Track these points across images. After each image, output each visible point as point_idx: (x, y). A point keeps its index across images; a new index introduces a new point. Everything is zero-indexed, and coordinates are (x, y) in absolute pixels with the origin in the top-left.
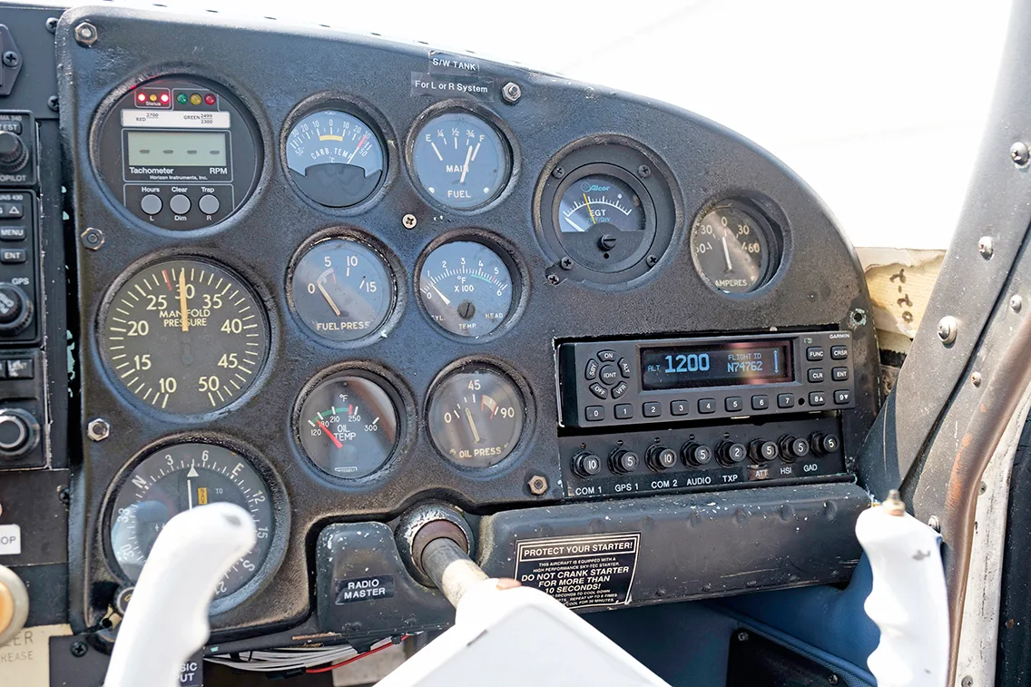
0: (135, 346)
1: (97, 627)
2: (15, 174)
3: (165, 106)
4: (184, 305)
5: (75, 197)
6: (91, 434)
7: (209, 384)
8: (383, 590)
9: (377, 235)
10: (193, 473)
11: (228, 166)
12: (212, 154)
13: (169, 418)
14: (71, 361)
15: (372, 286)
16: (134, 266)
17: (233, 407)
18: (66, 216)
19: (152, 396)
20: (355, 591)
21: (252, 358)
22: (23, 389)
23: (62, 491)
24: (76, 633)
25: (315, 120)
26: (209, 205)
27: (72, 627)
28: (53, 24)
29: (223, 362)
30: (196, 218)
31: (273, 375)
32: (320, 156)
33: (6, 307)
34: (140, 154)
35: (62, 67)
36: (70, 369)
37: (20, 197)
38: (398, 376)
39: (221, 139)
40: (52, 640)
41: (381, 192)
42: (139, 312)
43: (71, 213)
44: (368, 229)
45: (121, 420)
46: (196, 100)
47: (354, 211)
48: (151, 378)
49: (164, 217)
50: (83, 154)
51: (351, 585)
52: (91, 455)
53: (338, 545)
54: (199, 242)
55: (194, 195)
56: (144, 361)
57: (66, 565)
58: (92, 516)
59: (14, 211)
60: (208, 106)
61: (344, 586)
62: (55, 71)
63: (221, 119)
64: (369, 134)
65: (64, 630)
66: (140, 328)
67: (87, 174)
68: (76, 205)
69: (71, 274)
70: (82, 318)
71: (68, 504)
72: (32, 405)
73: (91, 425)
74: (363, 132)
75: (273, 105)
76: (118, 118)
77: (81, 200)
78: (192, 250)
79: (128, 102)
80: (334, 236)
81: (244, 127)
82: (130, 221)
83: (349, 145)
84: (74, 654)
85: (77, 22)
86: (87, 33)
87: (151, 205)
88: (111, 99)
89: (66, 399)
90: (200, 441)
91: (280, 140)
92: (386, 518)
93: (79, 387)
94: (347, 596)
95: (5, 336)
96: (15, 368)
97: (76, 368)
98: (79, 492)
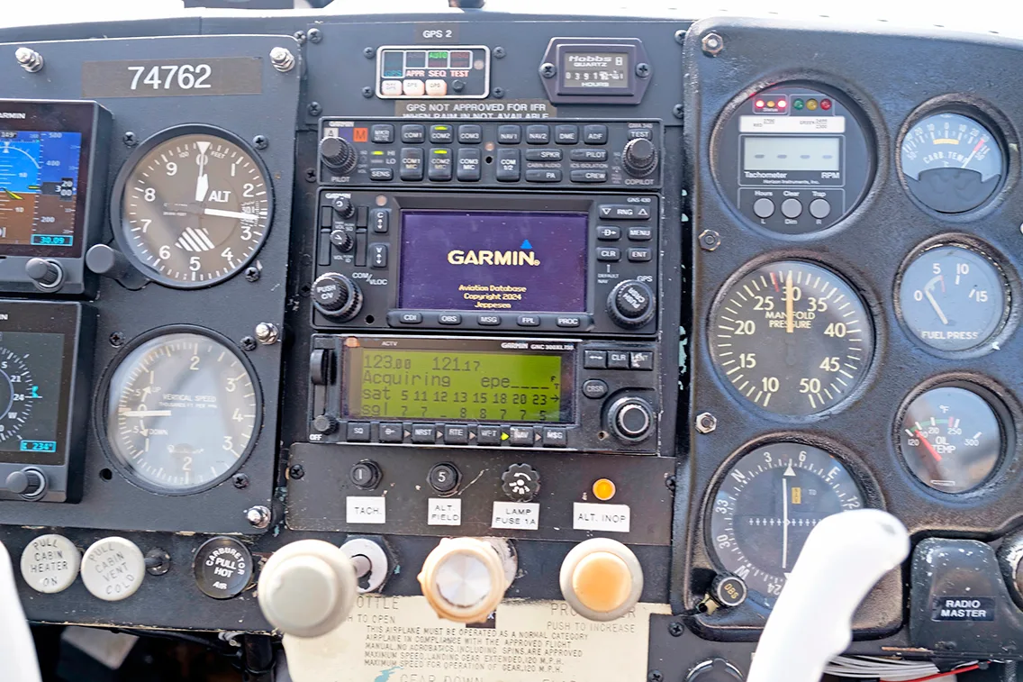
0: (742, 344)
1: (693, 611)
2: (643, 178)
3: (782, 112)
4: (790, 306)
5: (694, 200)
6: (699, 426)
7: (811, 386)
8: (983, 613)
9: (992, 243)
10: (790, 472)
11: (840, 171)
12: (824, 157)
13: (771, 417)
14: (683, 356)
15: (982, 296)
16: (745, 268)
17: (834, 410)
18: (685, 218)
19: (755, 394)
20: (950, 610)
21: (854, 362)
22: (642, 380)
23: (668, 478)
24: (674, 614)
25: (930, 124)
26: (820, 209)
27: (672, 607)
28: (682, 36)
29: (825, 365)
30: (807, 221)
31: (876, 382)
32: (935, 160)
33: (638, 303)
34: (759, 158)
35: (689, 76)
36: (682, 363)
37: (647, 200)
38: (1008, 391)
39: (834, 144)
40: (653, 616)
41: (998, 198)
42: (747, 312)
43: (689, 214)
44: (983, 236)
45: (728, 418)
46: (812, 105)
47: (968, 217)
48: (754, 376)
49: (777, 219)
50: (704, 160)
51: (949, 603)
52: (698, 446)
53: (938, 560)
54: (809, 246)
55: (806, 199)
56: (748, 360)
57: (670, 549)
58: (695, 504)
59: (643, 212)
60: (824, 110)
61: (942, 603)
62: (682, 80)
63: (836, 124)
64: (986, 137)
65: (664, 609)
66: (747, 327)
67: (706, 178)
68: (694, 208)
69: (687, 273)
70: (695, 315)
71: (674, 491)
72: (649, 394)
73: (700, 418)
74: (980, 136)
75: (888, 107)
76: (737, 123)
77: (700, 203)
78: (805, 254)
79: (747, 109)
80: (946, 243)
81: (859, 132)
82: (742, 224)
83: (964, 149)
84: (671, 632)
85: (704, 34)
86: (713, 43)
87: (764, 208)
88: (732, 105)
89: (676, 391)
90: (801, 442)
91: (894, 144)
92: (987, 538)
93: (689, 381)
94: (945, 613)
95: (628, 329)
96: (637, 359)
97: (688, 362)
98: (684, 481)
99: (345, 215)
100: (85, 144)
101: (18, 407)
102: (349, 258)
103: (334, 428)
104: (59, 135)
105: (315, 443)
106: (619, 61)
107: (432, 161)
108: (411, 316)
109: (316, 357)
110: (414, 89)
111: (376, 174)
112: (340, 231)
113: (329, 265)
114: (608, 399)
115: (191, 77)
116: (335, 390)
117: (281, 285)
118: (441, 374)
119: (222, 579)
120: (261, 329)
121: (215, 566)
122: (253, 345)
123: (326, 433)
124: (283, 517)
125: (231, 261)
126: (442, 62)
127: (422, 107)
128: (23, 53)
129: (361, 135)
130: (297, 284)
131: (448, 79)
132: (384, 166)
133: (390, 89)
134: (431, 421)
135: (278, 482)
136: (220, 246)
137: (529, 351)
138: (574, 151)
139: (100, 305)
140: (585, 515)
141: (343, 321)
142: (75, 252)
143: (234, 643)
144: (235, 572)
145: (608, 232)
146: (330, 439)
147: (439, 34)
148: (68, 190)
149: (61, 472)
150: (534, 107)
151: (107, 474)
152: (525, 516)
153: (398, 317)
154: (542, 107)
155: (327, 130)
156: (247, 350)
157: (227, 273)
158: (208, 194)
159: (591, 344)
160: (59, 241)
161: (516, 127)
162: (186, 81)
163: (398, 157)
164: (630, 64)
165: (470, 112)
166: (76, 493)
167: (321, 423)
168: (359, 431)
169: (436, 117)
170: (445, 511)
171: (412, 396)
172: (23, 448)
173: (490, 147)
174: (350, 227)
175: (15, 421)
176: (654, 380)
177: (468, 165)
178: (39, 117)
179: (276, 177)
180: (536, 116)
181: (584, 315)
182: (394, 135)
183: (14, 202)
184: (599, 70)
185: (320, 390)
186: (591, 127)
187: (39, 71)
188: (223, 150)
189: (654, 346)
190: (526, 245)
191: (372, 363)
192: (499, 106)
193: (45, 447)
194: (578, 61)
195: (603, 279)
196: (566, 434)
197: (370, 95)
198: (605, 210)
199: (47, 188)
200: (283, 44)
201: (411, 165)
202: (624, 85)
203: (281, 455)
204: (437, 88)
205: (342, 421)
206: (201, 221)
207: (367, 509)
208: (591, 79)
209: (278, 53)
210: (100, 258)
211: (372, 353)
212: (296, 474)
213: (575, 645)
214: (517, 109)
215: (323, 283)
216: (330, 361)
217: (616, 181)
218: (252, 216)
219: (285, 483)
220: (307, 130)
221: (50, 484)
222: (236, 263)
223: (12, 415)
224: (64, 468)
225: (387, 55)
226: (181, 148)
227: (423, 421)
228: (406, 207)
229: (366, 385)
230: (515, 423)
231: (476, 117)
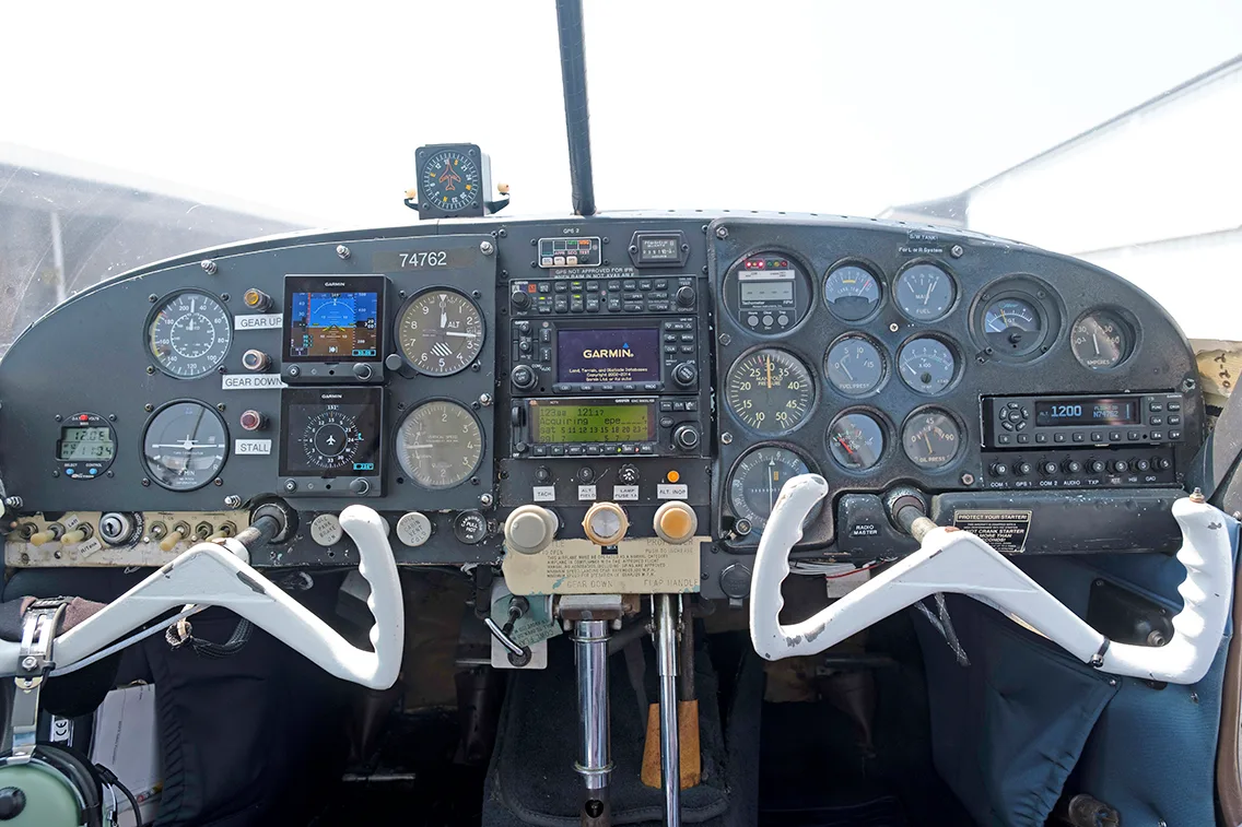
0: (743, 395)
1: (724, 539)
2: (688, 307)
3: (761, 268)
4: (769, 373)
5: (716, 318)
6: (723, 440)
7: (782, 417)
8: (875, 532)
9: (875, 335)
10: (772, 463)
11: (793, 299)
12: (785, 293)
13: (762, 434)
14: (713, 403)
15: (871, 364)
16: (744, 354)
17: (794, 429)
18: (711, 328)
19: (752, 422)
20: (860, 531)
21: (804, 403)
22: (692, 416)
23: (707, 469)
24: (713, 541)
25: (840, 272)
26: (783, 320)
27: (712, 538)
28: (706, 228)
29: (789, 405)
30: (776, 328)
31: (816, 412)
32: (843, 292)
33: (688, 375)
34: (747, 294)
35: (710, 251)
36: (712, 407)
37: (691, 319)
38: (886, 415)
39: (790, 284)
40: (702, 543)
41: (878, 311)
42: (746, 377)
43: (713, 327)
44: (870, 332)
45: (738, 436)
46: (777, 264)
47: (862, 322)
48: (751, 412)
49: (760, 328)
50: (720, 296)
51: (858, 527)
52: (724, 452)
53: (851, 506)
54: (778, 341)
55: (775, 316)
56: (748, 403)
57: (710, 507)
58: (723, 482)
59: (689, 326)
60: (783, 267)
61: (854, 528)
62: (706, 252)
63: (790, 274)
64: (871, 278)
65: (708, 539)
66: (747, 386)
67: (722, 305)
68: (716, 323)
69: (713, 358)
70: (718, 380)
71: (711, 476)
72: (695, 424)
73: (723, 436)
74: (867, 278)
75: (818, 264)
76: (737, 274)
77: (718, 320)
78: (773, 345)
79: (742, 267)
80: (851, 337)
81: (802, 277)
82: (742, 331)
83: (859, 285)
84: (712, 551)
85: (717, 228)
86: (722, 232)
87: (753, 321)
88: (734, 266)
89: (710, 422)
90: (776, 446)
91: (821, 287)
92: (877, 493)
93: (716, 416)
94: (856, 533)
95: (682, 390)
96: (689, 405)
97: (715, 406)
98: (716, 469)
99: (526, 334)
100: (380, 298)
101: (351, 445)
102: (529, 357)
103: (527, 450)
104: (365, 294)
105: (516, 459)
106: (672, 243)
107: (573, 302)
108: (565, 387)
109: (515, 411)
110: (560, 262)
111: (542, 310)
112: (524, 342)
113: (520, 361)
114: (674, 427)
115: (436, 259)
116: (525, 429)
117: (491, 373)
118: (583, 418)
119: (470, 533)
120: (483, 397)
121: (466, 527)
122: (478, 406)
123: (521, 453)
124: (499, 500)
125: (463, 361)
126: (574, 246)
127: (565, 272)
128: (340, 248)
129: (532, 289)
130: (502, 371)
131: (578, 256)
132: (546, 305)
133: (546, 262)
134: (579, 443)
135: (496, 481)
136: (455, 353)
137: (630, 404)
138: (650, 294)
139: (390, 388)
140: (663, 490)
141: (528, 391)
142: (377, 359)
143: (469, 573)
144: (477, 529)
145: (670, 337)
146: (524, 456)
147: (572, 231)
148: (371, 325)
149: (377, 480)
150: (626, 270)
151: (400, 481)
152: (632, 493)
153: (558, 388)
154: (631, 270)
155: (513, 287)
156: (475, 410)
157: (461, 368)
158: (447, 324)
159: (664, 398)
160: (368, 353)
161: (618, 282)
162: (433, 261)
163: (553, 300)
164: (678, 245)
165: (592, 274)
166: (385, 493)
167: (520, 447)
168: (540, 450)
169: (573, 277)
170: (587, 492)
171: (567, 430)
172: (355, 468)
173: (604, 293)
174: (529, 339)
175: (350, 453)
176: (698, 416)
177: (592, 304)
178: (352, 285)
179: (486, 313)
180: (628, 275)
181: (659, 383)
182: (551, 288)
183: (341, 332)
184: (661, 248)
185: (517, 430)
186: (658, 280)
187: (348, 258)
188: (455, 299)
189: (698, 398)
190: (626, 346)
191: (544, 413)
192: (608, 270)
193: (367, 467)
194: (649, 244)
195: (669, 362)
196: (652, 447)
197: (535, 266)
198: (668, 325)
199: (360, 324)
200: (486, 239)
201: (561, 304)
202: (675, 257)
203: (496, 466)
204: (572, 261)
205: (531, 446)
206: (443, 338)
207: (546, 493)
208: (657, 253)
209: (485, 244)
210: (393, 361)
211: (544, 408)
212: (504, 476)
213: (661, 561)
214: (616, 272)
215: (518, 371)
216: (522, 413)
217: (673, 308)
218: (473, 336)
219: (497, 481)
220: (502, 286)
221: (371, 487)
222: (465, 362)
223: (348, 450)
224: (379, 478)
225: (544, 243)
226: (430, 298)
227: (576, 443)
228: (559, 327)
229: (542, 426)
230: (624, 443)
231: (595, 276)
